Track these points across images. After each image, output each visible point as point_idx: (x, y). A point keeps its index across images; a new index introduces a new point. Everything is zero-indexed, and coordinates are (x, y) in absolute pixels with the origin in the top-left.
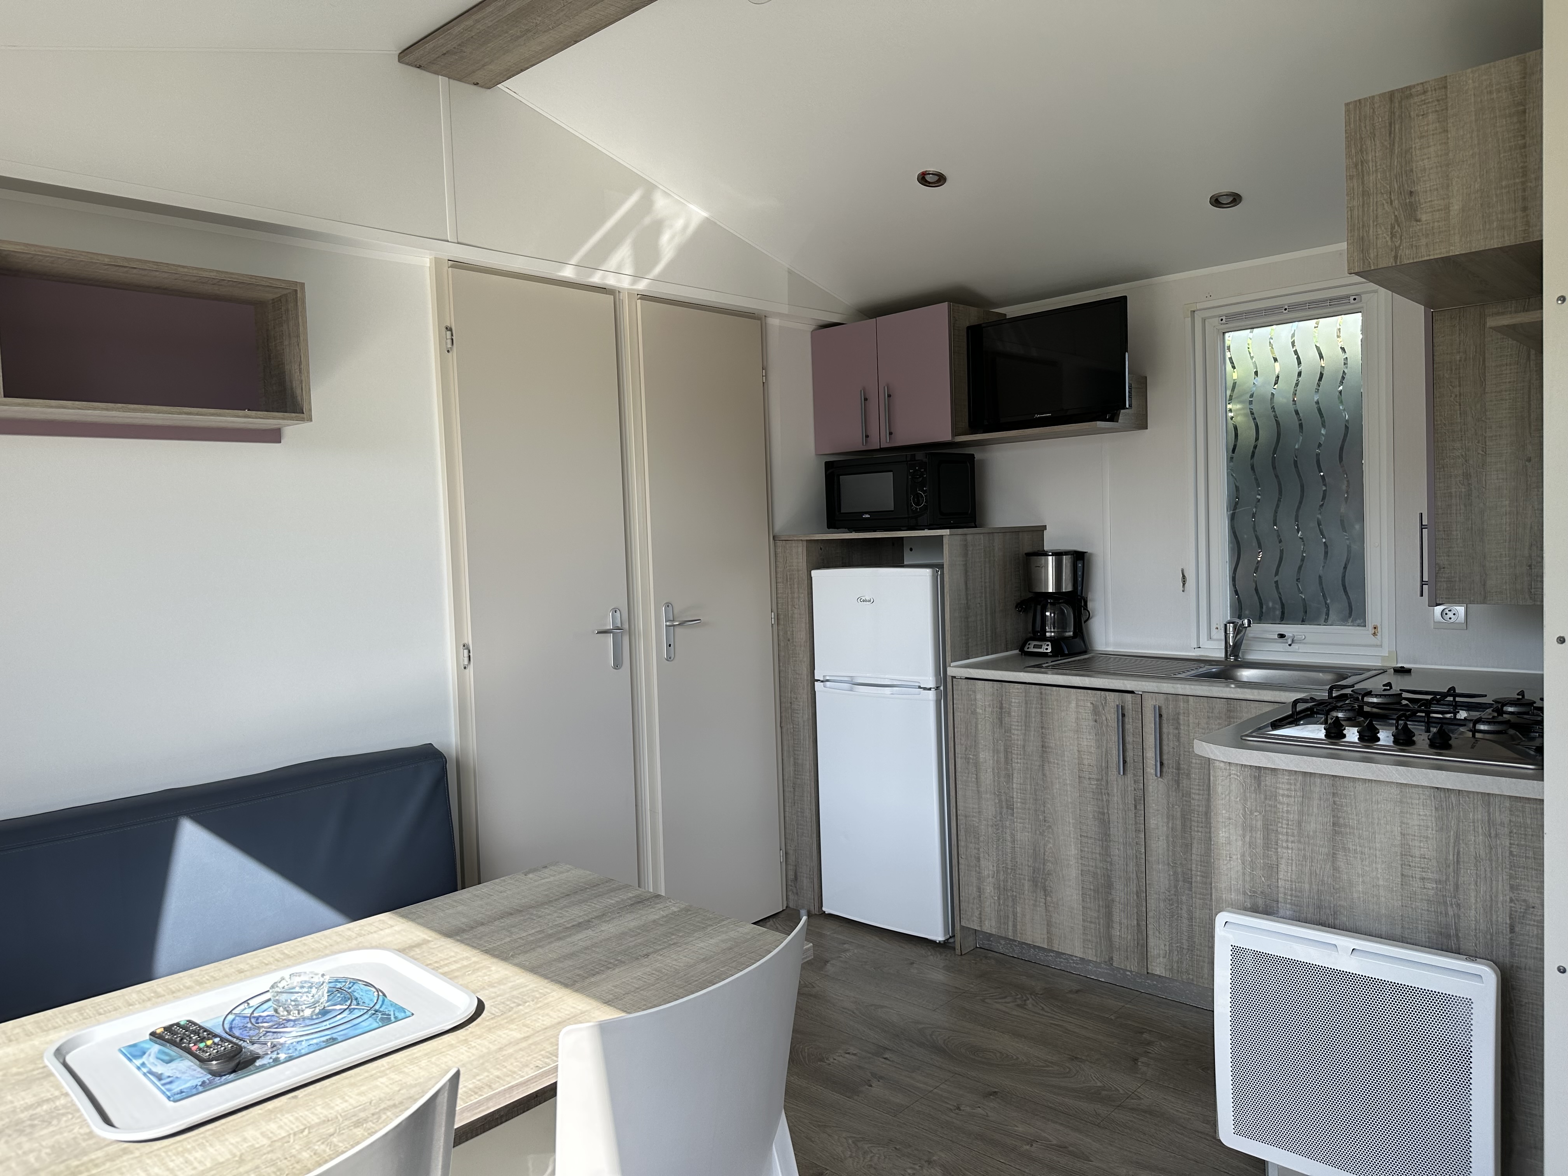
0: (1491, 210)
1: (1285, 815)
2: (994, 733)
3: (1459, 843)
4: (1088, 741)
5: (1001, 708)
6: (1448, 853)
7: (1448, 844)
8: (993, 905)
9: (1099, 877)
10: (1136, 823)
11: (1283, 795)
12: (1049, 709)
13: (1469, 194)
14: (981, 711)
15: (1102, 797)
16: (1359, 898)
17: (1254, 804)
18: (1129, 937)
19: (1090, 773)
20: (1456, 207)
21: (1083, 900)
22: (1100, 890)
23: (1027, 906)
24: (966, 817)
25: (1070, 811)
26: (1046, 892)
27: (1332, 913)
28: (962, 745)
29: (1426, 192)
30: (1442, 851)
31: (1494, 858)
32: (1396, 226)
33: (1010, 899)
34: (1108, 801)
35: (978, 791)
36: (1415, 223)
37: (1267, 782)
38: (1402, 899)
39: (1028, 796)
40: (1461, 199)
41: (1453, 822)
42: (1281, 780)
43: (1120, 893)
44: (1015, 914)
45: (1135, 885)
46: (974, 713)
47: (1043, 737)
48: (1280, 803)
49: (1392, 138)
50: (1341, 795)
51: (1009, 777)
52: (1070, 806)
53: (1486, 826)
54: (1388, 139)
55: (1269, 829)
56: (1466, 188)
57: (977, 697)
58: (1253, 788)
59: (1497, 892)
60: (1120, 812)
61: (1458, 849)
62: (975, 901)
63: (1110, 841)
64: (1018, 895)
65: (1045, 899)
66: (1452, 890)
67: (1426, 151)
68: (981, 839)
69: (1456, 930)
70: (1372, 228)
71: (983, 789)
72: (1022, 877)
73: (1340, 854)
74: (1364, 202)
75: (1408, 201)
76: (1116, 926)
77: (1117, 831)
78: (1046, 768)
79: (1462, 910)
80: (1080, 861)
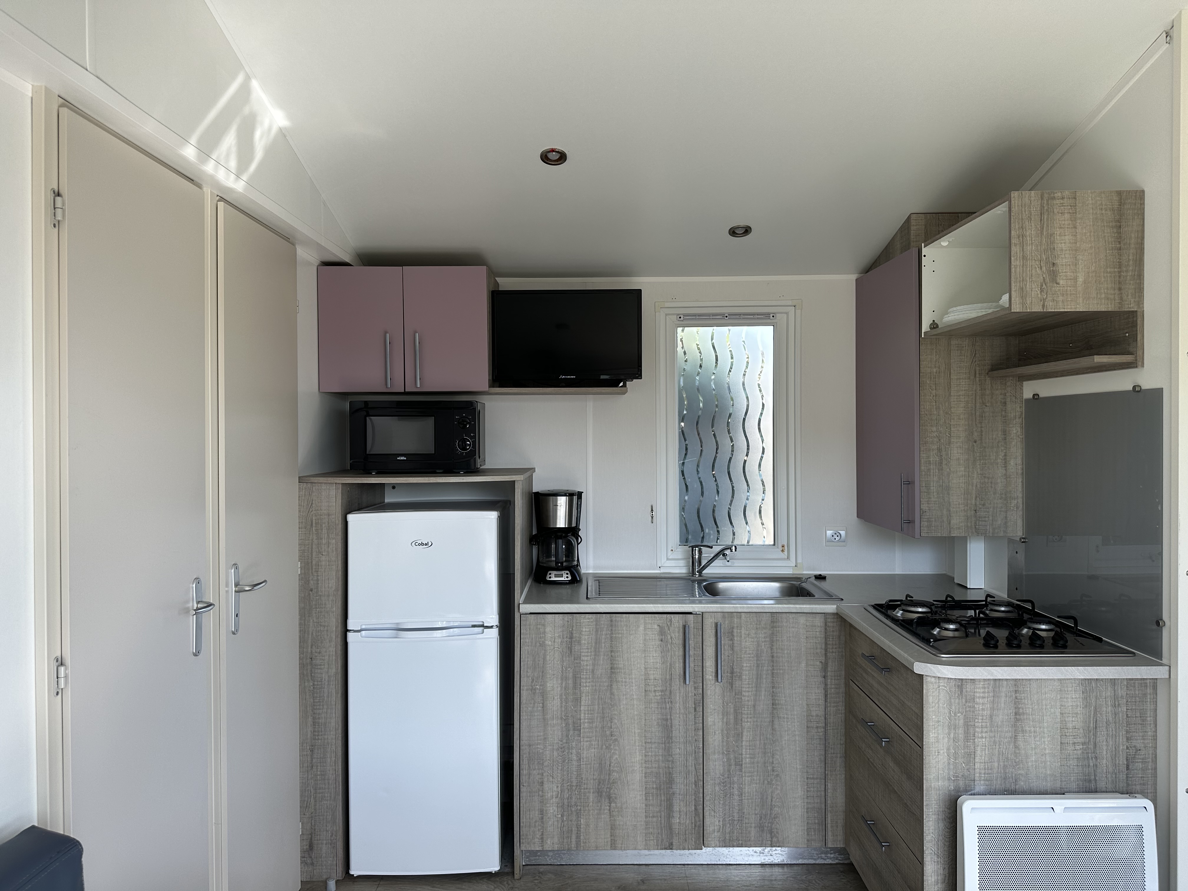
0: (1101, 286)
1: (981, 712)
2: (563, 662)
3: (1097, 714)
4: (654, 657)
5: (571, 638)
6: (1090, 722)
7: (1090, 716)
8: (556, 823)
9: (662, 775)
10: (695, 723)
11: (979, 697)
12: (619, 634)
13: (1089, 273)
14: (550, 643)
15: (666, 706)
16: (1032, 765)
17: (957, 707)
18: (687, 822)
19: (655, 686)
20: (1081, 280)
21: (646, 799)
22: (662, 787)
23: (591, 816)
24: (530, 745)
25: (636, 722)
26: (610, 799)
27: (1014, 781)
28: (528, 677)
29: (1063, 265)
30: (1086, 721)
31: (1117, 721)
32: (1044, 285)
33: (574, 813)
34: (671, 708)
35: (544, 719)
36: (1056, 285)
37: (967, 689)
38: (1061, 760)
39: (596, 715)
40: (1083, 274)
41: (1093, 700)
42: (978, 686)
43: (680, 786)
44: (578, 827)
45: (693, 776)
46: (543, 645)
47: (612, 660)
48: (977, 704)
49: (1042, 224)
50: (1020, 691)
51: (577, 700)
52: (636, 718)
53: (1113, 699)
54: (1039, 223)
55: (968, 725)
56: (1087, 268)
57: (547, 630)
58: (957, 695)
59: (1119, 744)
60: (681, 716)
61: (1096, 718)
62: (537, 824)
63: (672, 742)
64: (582, 808)
65: (610, 806)
66: (1092, 747)
67: (1063, 237)
68: (546, 764)
69: (1095, 775)
70: (1028, 284)
71: (549, 716)
72: (587, 791)
73: (1020, 737)
74: (1023, 264)
75: (1051, 269)
76: (676, 815)
77: (678, 732)
78: (614, 686)
79: (1098, 761)
80: (644, 765)
